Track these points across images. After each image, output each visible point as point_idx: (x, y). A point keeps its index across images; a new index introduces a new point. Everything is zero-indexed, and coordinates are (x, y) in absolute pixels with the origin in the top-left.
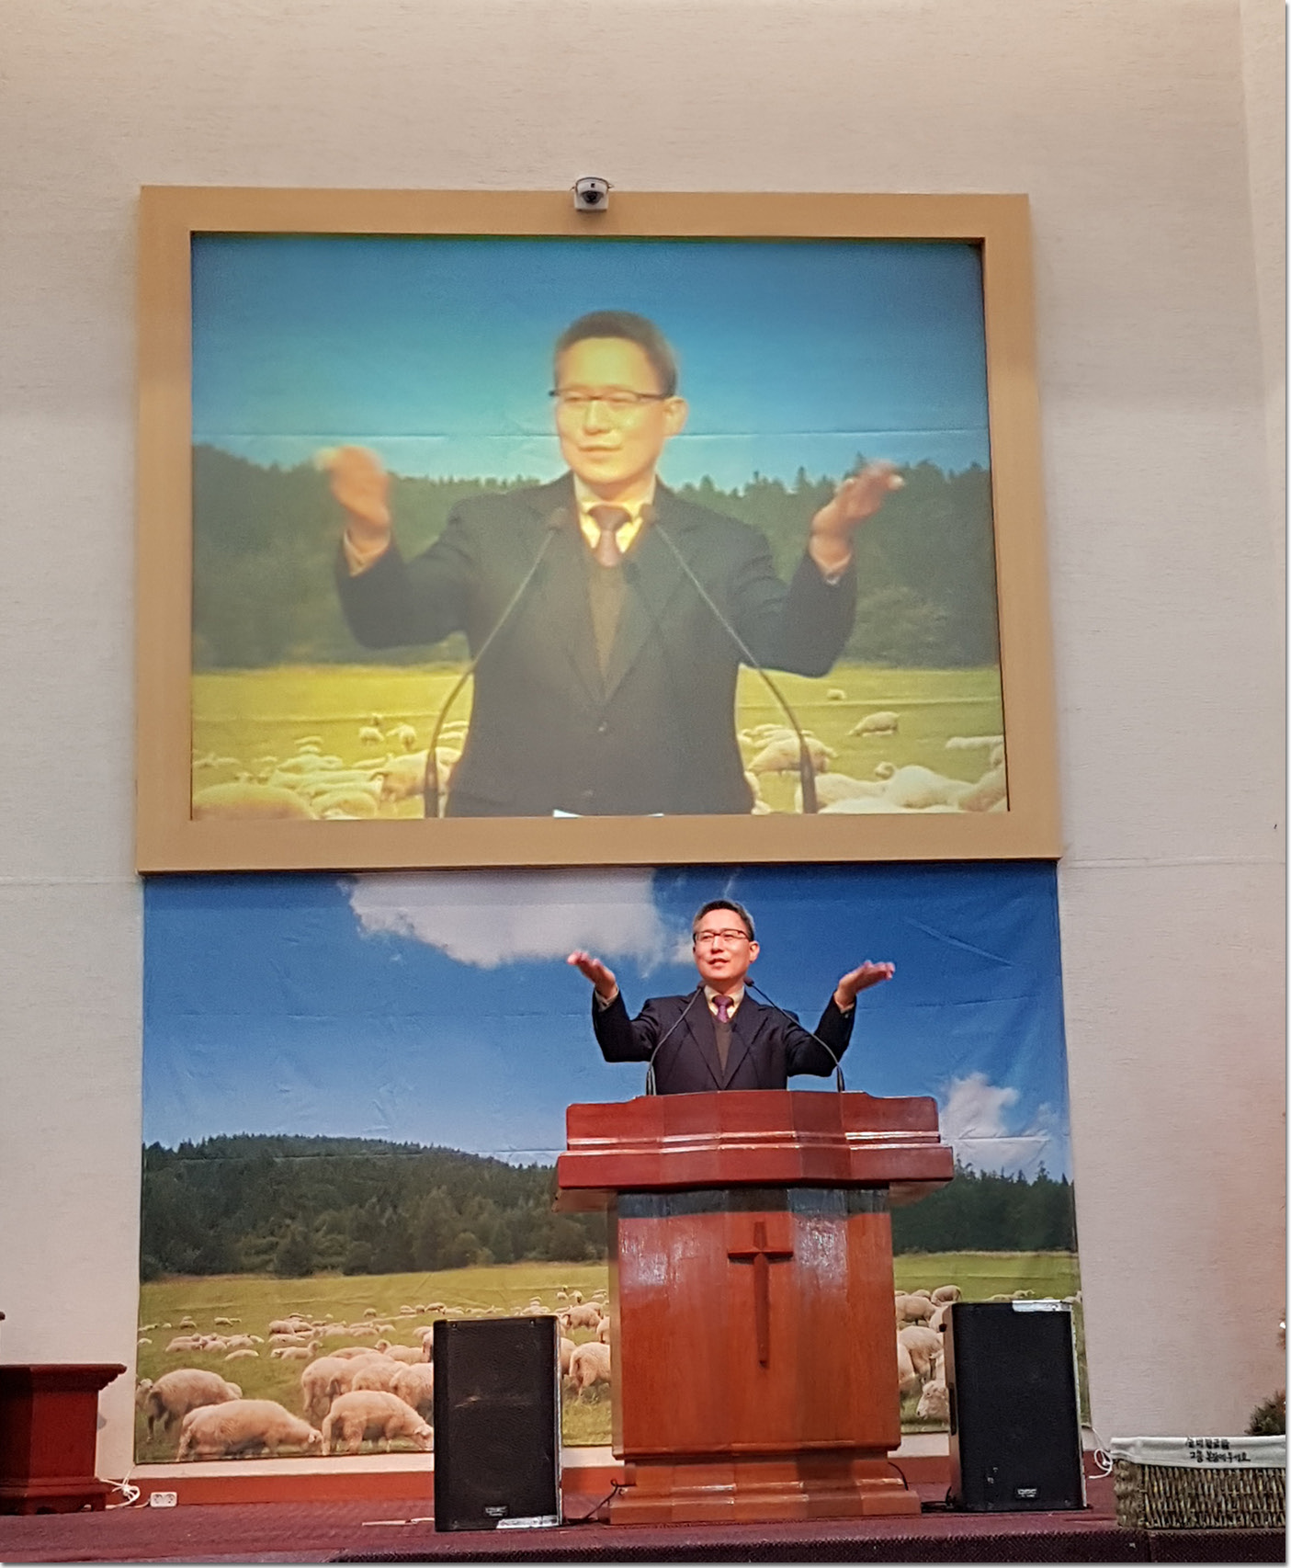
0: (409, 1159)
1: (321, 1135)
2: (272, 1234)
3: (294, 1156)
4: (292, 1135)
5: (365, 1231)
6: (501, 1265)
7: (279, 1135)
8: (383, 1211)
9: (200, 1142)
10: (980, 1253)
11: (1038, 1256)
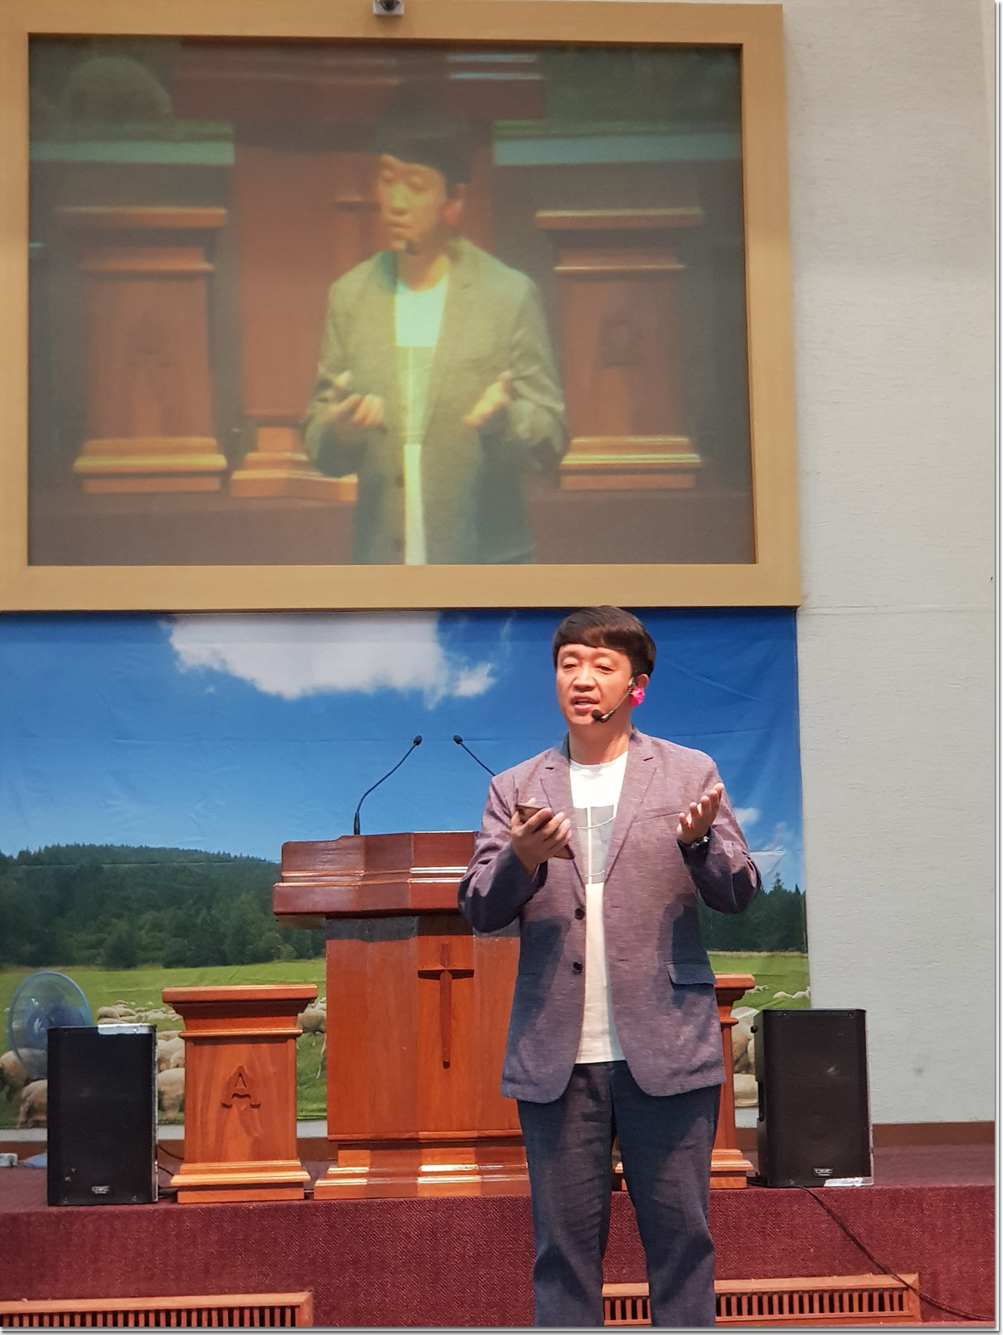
0: (222, 866)
1: (144, 846)
2: (102, 933)
3: (122, 863)
4: (118, 844)
5: (182, 930)
6: (302, 960)
7: (107, 845)
8: (198, 911)
9: (37, 850)
10: (722, 953)
11: (772, 956)
